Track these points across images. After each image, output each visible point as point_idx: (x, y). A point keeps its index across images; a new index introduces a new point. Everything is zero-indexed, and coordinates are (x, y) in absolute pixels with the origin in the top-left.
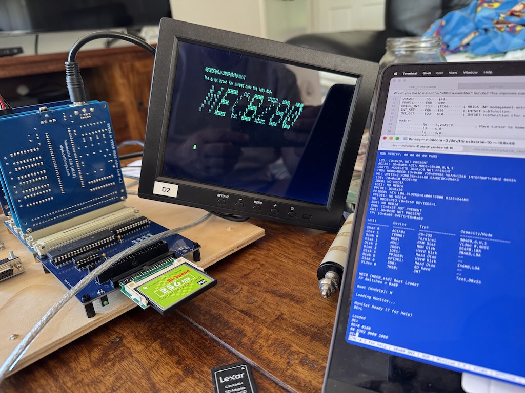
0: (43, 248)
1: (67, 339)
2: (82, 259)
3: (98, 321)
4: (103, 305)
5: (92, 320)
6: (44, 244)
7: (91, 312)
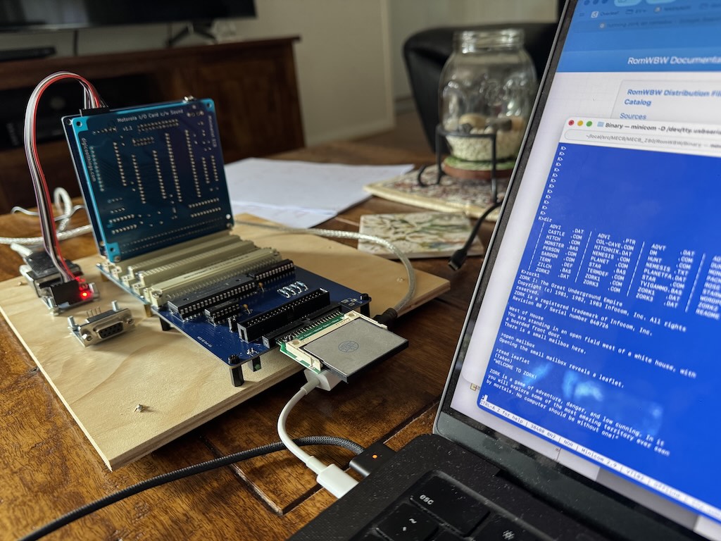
0: (160, 296)
1: (211, 414)
2: (219, 310)
3: (248, 391)
4: (255, 370)
5: (240, 389)
6: (161, 291)
7: (238, 379)
